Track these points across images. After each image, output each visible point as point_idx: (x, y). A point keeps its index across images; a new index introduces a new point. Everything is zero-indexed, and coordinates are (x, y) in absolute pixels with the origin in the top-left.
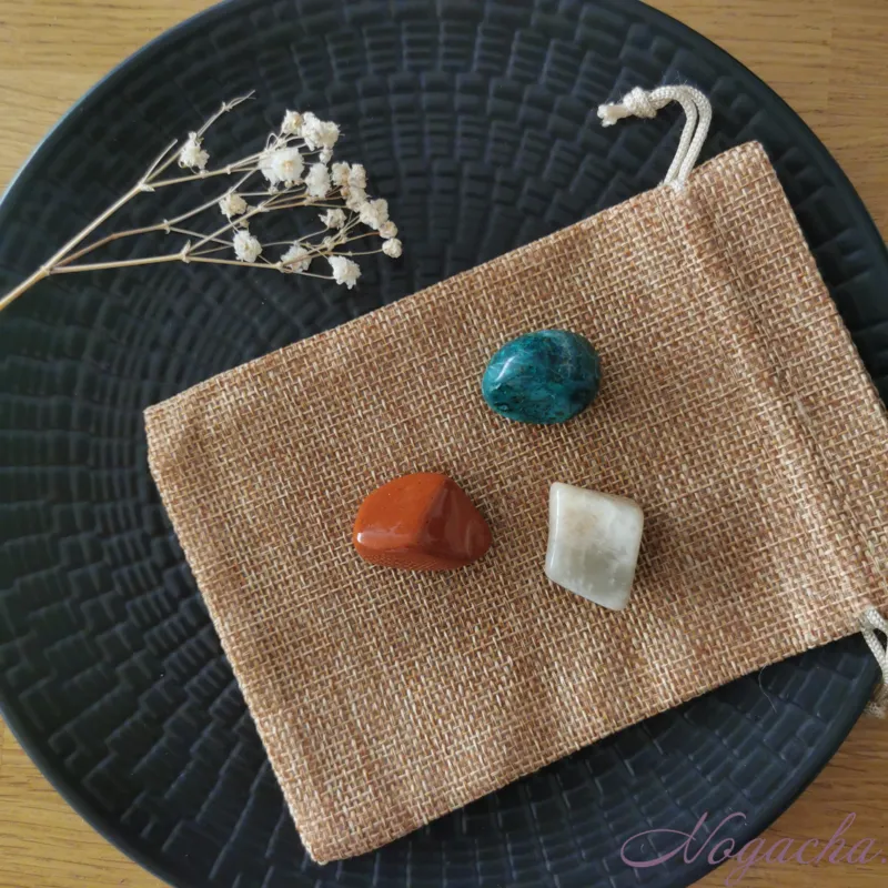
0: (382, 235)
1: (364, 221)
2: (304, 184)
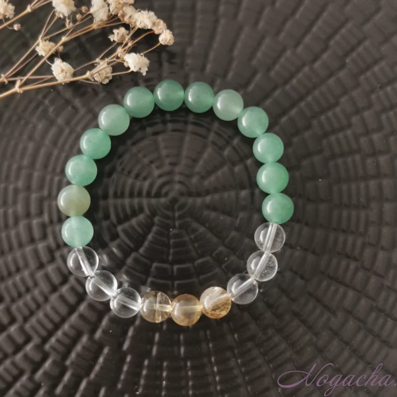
0: (156, 32)
1: (140, 27)
2: (91, 14)
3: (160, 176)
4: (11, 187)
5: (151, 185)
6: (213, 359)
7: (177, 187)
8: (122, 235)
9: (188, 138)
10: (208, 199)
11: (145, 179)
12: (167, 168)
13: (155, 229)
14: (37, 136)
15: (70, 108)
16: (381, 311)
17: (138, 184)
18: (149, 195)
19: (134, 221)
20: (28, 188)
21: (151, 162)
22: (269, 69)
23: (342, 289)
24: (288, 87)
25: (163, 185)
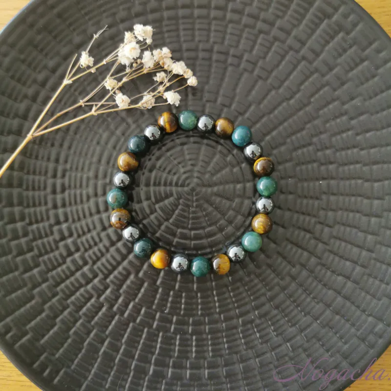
0: (186, 77)
1: (175, 73)
2: (142, 63)
3: (185, 173)
4: (85, 176)
5: (178, 179)
6: (215, 293)
7: (195, 180)
8: (158, 210)
9: (203, 148)
10: (215, 189)
11: (175, 174)
12: (189, 168)
13: (180, 207)
14: (102, 142)
15: (125, 124)
16: (324, 265)
17: (170, 177)
18: (177, 185)
19: (166, 202)
20: (96, 177)
21: (179, 163)
22: (260, 103)
23: (300, 251)
24: (272, 116)
25: (187, 178)
